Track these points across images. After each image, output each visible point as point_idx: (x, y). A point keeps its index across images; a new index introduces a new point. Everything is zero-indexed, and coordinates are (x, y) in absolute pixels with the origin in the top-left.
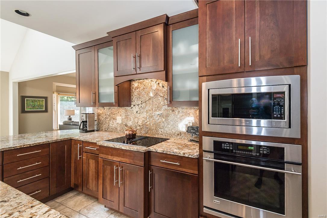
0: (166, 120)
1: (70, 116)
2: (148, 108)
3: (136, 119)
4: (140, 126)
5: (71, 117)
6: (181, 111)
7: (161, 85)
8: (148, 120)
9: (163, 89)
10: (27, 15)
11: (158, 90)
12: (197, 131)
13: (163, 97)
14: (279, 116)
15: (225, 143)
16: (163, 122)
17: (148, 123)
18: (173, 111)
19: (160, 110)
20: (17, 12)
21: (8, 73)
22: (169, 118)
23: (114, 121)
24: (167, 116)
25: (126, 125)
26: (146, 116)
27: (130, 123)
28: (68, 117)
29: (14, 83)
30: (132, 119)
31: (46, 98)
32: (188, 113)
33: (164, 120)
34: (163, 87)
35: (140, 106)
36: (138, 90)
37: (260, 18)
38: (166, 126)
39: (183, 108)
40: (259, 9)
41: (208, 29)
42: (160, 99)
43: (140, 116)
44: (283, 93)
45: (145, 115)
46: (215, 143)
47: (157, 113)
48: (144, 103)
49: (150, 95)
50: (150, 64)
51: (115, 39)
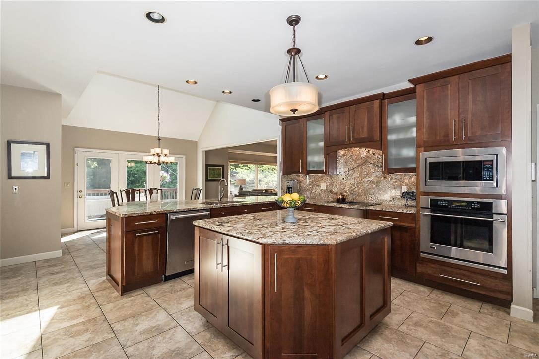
0: (376, 186)
1: (241, 186)
2: (355, 175)
3: (343, 186)
4: (346, 192)
5: (243, 187)
6: (394, 178)
7: (371, 152)
8: (356, 186)
9: (374, 156)
11: (368, 157)
12: (413, 196)
13: (374, 164)
14: (488, 178)
15: (441, 200)
16: (374, 189)
17: (356, 189)
18: (385, 177)
19: (369, 177)
21: (196, 142)
22: (380, 185)
23: (317, 188)
24: (378, 183)
25: (331, 192)
26: (354, 183)
27: (335, 190)
28: (239, 187)
29: (202, 151)
30: (338, 186)
31: (223, 166)
32: (402, 179)
33: (374, 186)
34: (374, 154)
35: (347, 173)
36: (345, 158)
37: (473, 103)
38: (376, 192)
39: (397, 175)
40: (471, 96)
41: (425, 110)
42: (370, 166)
43: (347, 183)
44: (492, 161)
45: (352, 181)
46: (432, 200)
47: (367, 179)
48: (351, 170)
49: (358, 162)
50: (364, 135)
51: (327, 113)
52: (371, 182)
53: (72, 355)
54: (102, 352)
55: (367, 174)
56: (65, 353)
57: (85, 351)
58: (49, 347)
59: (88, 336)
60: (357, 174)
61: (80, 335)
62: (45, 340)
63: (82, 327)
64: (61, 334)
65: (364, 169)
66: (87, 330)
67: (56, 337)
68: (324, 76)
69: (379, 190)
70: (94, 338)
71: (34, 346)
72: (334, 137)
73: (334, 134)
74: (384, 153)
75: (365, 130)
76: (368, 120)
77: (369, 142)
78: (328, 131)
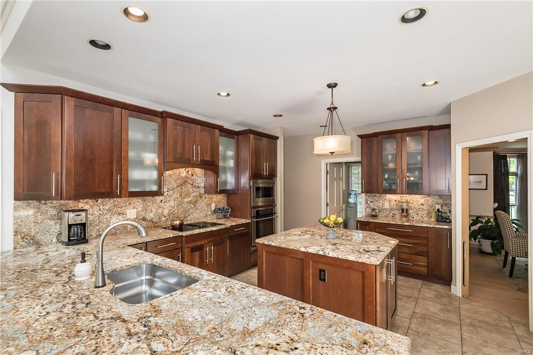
2: (175, 196)
3: (160, 209)
4: (165, 216)
7: (190, 173)
8: (176, 208)
9: (193, 178)
11: (187, 177)
13: (192, 185)
16: (192, 208)
17: (176, 211)
19: (189, 197)
22: (197, 204)
23: (120, 217)
25: (144, 219)
26: (173, 205)
27: (150, 216)
30: (154, 210)
33: (193, 206)
34: (192, 175)
35: (165, 194)
38: (194, 211)
42: (189, 186)
43: (165, 205)
45: (172, 203)
47: (186, 200)
48: (171, 190)
49: (178, 182)
50: (208, 158)
51: (170, 121)
52: (190, 202)
55: (187, 194)
60: (177, 195)
65: (184, 190)
68: (226, 94)
69: (197, 209)
72: (178, 152)
73: (178, 148)
74: (218, 177)
75: (209, 154)
76: (211, 145)
77: (211, 166)
78: (171, 143)
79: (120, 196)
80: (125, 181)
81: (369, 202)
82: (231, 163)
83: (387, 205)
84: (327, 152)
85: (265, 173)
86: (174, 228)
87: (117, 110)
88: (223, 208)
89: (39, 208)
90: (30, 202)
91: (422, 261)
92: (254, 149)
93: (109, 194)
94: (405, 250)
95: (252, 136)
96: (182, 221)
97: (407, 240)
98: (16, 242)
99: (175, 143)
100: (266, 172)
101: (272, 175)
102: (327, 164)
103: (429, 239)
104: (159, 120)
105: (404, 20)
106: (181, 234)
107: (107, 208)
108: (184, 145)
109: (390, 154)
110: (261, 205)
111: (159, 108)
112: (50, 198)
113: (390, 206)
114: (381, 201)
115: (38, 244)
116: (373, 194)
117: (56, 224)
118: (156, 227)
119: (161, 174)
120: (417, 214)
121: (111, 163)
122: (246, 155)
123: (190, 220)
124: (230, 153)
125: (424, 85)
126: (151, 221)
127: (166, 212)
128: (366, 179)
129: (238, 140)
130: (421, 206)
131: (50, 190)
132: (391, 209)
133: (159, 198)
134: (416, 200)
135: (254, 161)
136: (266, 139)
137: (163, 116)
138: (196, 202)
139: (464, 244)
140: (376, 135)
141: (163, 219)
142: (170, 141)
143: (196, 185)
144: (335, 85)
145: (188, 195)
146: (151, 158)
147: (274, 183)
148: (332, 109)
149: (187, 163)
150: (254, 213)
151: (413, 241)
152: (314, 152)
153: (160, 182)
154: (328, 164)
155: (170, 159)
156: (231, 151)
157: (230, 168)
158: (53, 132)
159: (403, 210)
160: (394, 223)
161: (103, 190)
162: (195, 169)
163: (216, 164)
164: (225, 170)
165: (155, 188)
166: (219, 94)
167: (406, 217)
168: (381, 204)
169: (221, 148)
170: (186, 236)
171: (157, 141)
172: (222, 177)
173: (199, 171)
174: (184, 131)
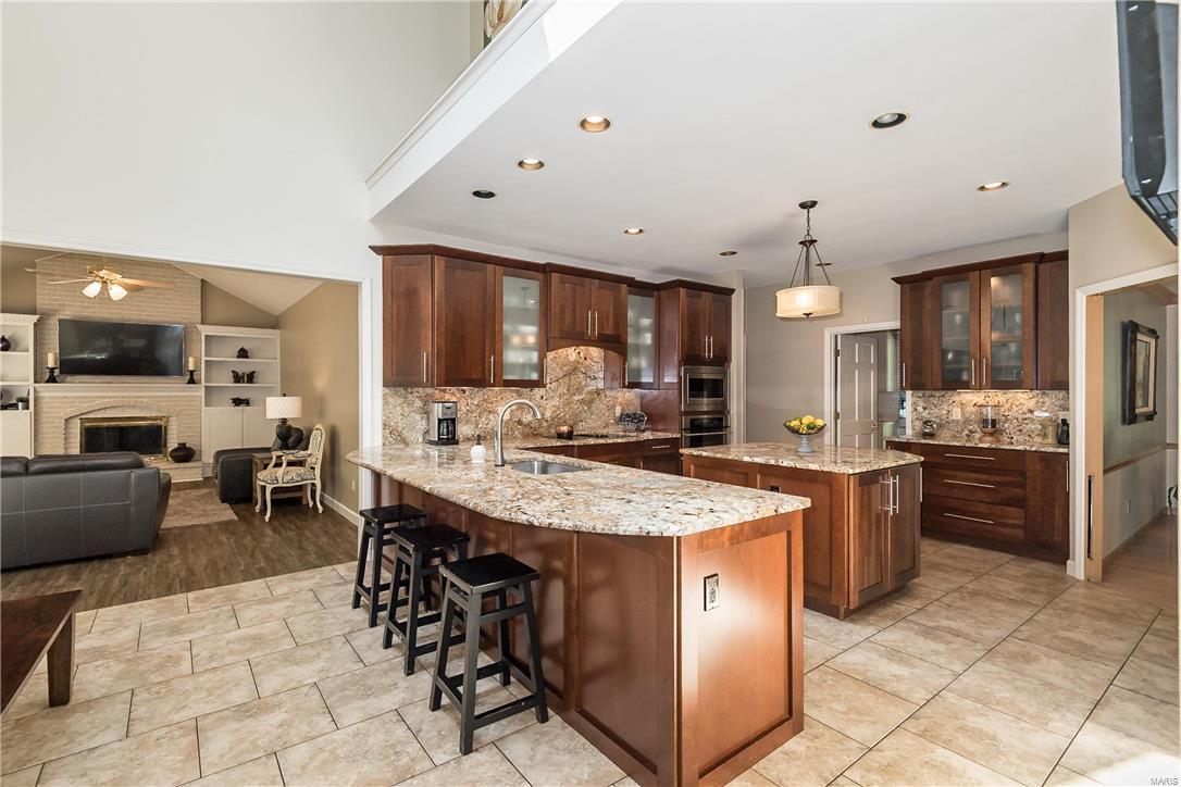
2: (561, 390)
7: (582, 355)
8: (562, 409)
9: (587, 362)
10: (490, 195)
13: (585, 373)
16: (585, 412)
17: (562, 413)
20: (477, 194)
25: (519, 422)
26: (558, 405)
27: (526, 419)
33: (586, 408)
35: (547, 387)
38: (588, 417)
42: (581, 376)
43: (546, 405)
45: (556, 402)
47: (576, 398)
48: (555, 381)
49: (565, 368)
50: (609, 331)
51: (555, 277)
52: (582, 402)
53: (1025, 718)
54: (987, 690)
56: (1032, 727)
57: (1004, 706)
58: (1046, 755)
59: (972, 721)
60: (562, 389)
61: (981, 731)
62: (1042, 773)
63: (961, 739)
64: (1004, 760)
65: (573, 381)
66: (962, 729)
67: (1018, 762)
68: (638, 230)
69: (592, 414)
70: (970, 711)
71: (1067, 779)
72: (566, 322)
73: (567, 316)
74: (625, 361)
75: (611, 324)
76: (615, 310)
77: (614, 342)
78: (557, 309)
79: (493, 385)
80: (500, 364)
81: (920, 409)
82: (648, 339)
83: (957, 414)
84: (800, 314)
85: (709, 354)
86: (560, 436)
87: (490, 267)
88: (635, 414)
89: (406, 398)
90: (398, 389)
91: (1015, 516)
92: (686, 312)
93: (481, 383)
94: (981, 496)
95: (682, 291)
96: (571, 427)
97: (985, 477)
98: (384, 437)
99: (562, 309)
100: (709, 352)
101: (722, 359)
102: (836, 336)
103: (1029, 474)
104: (540, 276)
105: (876, 124)
106: (571, 443)
107: (476, 403)
108: (574, 314)
109: (958, 313)
110: (705, 409)
111: (541, 259)
112: (420, 384)
113: (963, 415)
114: (945, 406)
115: (405, 442)
116: (928, 393)
117: (422, 418)
118: (535, 435)
119: (542, 357)
120: (1020, 430)
121: (484, 340)
122: (673, 324)
123: (581, 428)
124: (646, 322)
125: (982, 188)
126: (528, 425)
127: (548, 415)
128: (910, 362)
129: (659, 299)
130: (1029, 415)
131: (419, 373)
132: (967, 421)
133: (538, 392)
134: (1017, 403)
135: (686, 335)
136: (710, 294)
137: (546, 270)
138: (591, 402)
139: (1090, 481)
140: (927, 276)
141: (545, 424)
142: (555, 308)
143: (592, 375)
144: (814, 204)
145: (579, 390)
146: (530, 333)
147: (725, 373)
148: (808, 243)
149: (579, 339)
150: (685, 422)
151: (998, 479)
152: (778, 315)
153: (540, 368)
154: (839, 337)
155: (555, 333)
156: (648, 318)
157: (645, 346)
158: (423, 302)
159: (985, 421)
160: (958, 444)
161: (475, 377)
162: (591, 348)
163: (622, 340)
164: (638, 349)
165: (535, 376)
166: (627, 232)
167: (991, 434)
168: (945, 412)
169: (630, 314)
170: (579, 446)
171: (538, 308)
172: (633, 362)
173: (596, 353)
174: (575, 291)
